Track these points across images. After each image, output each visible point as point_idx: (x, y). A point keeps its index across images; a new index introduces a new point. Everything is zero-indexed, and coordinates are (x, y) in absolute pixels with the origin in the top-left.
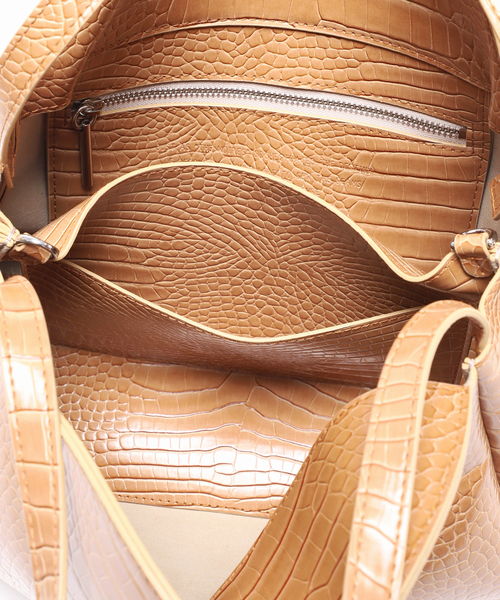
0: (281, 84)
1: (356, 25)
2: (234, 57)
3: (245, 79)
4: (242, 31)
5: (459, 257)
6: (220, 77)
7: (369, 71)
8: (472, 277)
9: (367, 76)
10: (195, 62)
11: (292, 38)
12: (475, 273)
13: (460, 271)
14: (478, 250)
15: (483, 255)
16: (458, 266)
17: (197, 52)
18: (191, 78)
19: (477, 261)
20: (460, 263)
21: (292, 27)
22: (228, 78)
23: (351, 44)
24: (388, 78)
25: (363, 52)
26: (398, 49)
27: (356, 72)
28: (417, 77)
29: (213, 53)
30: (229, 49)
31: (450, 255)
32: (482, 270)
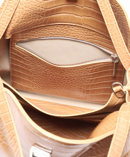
0: (73, 38)
1: (92, 26)
2: (60, 31)
3: (63, 36)
4: (62, 25)
5: (115, 93)
6: (56, 36)
7: (95, 37)
8: (119, 98)
9: (95, 39)
10: (50, 32)
11: (75, 27)
12: (120, 96)
13: (116, 97)
14: (120, 90)
15: (121, 91)
16: (115, 96)
17: (50, 30)
18: (49, 36)
19: (120, 93)
20: (116, 95)
21: (75, 25)
22: (59, 36)
23: (91, 31)
24: (100, 40)
25: (94, 33)
26: (103, 34)
27: (92, 37)
28: (107, 41)
29: (55, 30)
30: (59, 29)
31: (113, 93)
32: (122, 95)
